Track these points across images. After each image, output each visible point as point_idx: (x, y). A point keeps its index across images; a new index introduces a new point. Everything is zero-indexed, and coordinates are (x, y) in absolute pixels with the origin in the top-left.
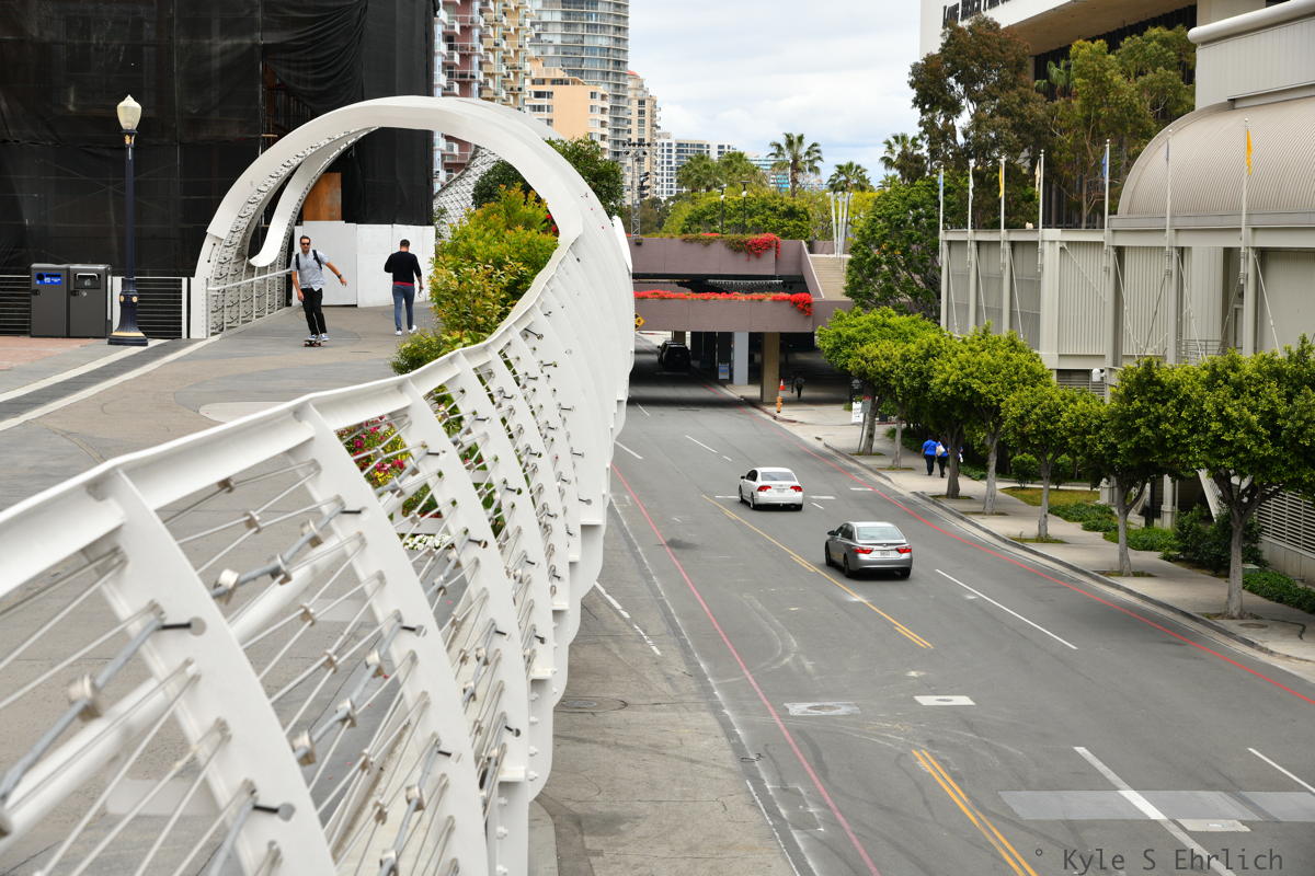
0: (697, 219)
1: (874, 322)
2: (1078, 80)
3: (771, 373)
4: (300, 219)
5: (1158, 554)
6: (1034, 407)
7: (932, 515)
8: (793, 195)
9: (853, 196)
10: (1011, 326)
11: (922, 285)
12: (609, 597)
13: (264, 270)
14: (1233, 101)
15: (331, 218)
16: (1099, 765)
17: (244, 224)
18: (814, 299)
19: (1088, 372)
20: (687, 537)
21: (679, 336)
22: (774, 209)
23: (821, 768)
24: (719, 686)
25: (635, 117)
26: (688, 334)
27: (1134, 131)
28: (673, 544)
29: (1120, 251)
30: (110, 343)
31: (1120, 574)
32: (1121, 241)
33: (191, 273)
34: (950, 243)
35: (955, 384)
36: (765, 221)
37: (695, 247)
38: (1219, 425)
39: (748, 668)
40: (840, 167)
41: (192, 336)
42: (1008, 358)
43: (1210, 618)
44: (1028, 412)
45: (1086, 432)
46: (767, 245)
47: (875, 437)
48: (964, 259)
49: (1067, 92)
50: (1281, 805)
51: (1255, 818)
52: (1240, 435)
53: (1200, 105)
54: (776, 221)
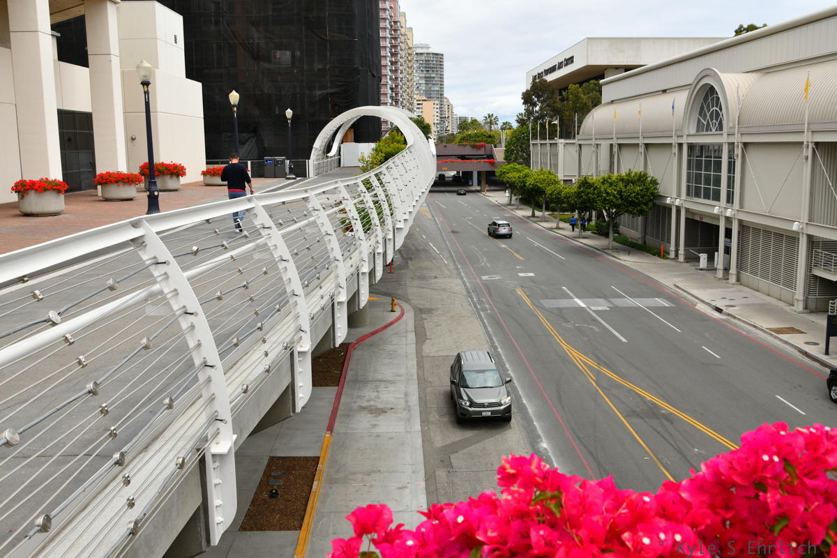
0: (463, 139)
1: (511, 167)
2: (571, 96)
3: (483, 182)
4: (342, 143)
5: (590, 232)
6: (555, 191)
7: (527, 222)
8: (491, 131)
9: (508, 131)
10: (550, 168)
11: (526, 156)
12: (433, 247)
13: (331, 157)
14: (613, 101)
15: (351, 142)
16: (569, 292)
17: (324, 144)
18: (495, 161)
19: (571, 180)
20: (456, 230)
21: (458, 172)
22: (485, 136)
23: (490, 294)
24: (463, 272)
25: (447, 110)
26: (461, 172)
27: (585, 110)
28: (453, 232)
29: (580, 145)
30: (286, 179)
31: (579, 238)
32: (580, 142)
33: (309, 159)
34: (533, 144)
35: (533, 184)
36: (482, 139)
37: (462, 147)
38: (605, 195)
39: (472, 266)
40: (504, 123)
41: (309, 176)
42: (548, 177)
43: (603, 250)
44: (553, 192)
45: (569, 197)
46: (482, 146)
47: (512, 200)
48: (537, 149)
49: (567, 99)
50: (619, 302)
51: (611, 306)
52: (611, 197)
53: (603, 103)
54: (485, 139)
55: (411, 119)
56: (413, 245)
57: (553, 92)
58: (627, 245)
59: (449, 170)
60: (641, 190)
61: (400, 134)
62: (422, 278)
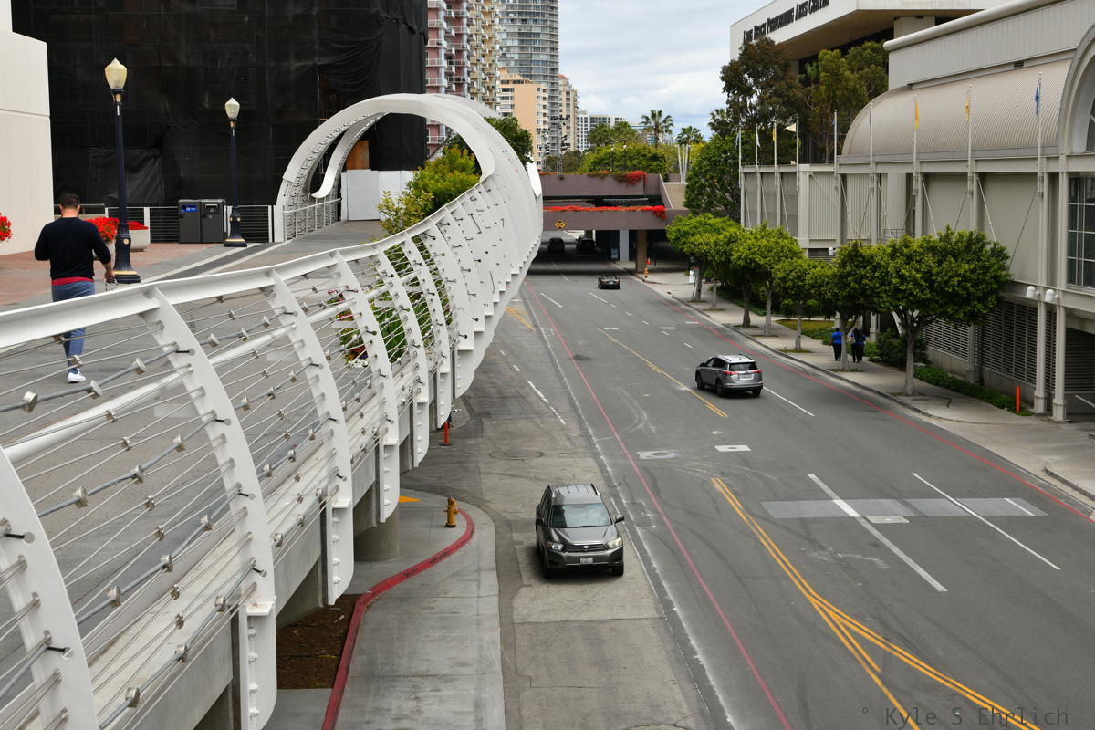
0: (598, 163)
1: (700, 222)
2: (823, 74)
3: (641, 255)
4: (344, 168)
6: (791, 271)
7: (733, 338)
8: (656, 147)
9: (693, 148)
10: (782, 224)
11: (730, 199)
12: (537, 391)
13: (321, 200)
14: (911, 85)
15: (363, 168)
16: (822, 485)
17: (306, 173)
18: (666, 209)
19: (827, 249)
20: (585, 353)
21: (589, 233)
22: (644, 156)
23: (657, 491)
24: (599, 443)
25: (564, 102)
26: (594, 232)
27: (853, 103)
28: (578, 358)
29: (844, 177)
30: (225, 246)
31: (843, 370)
32: (844, 171)
33: (274, 203)
34: (745, 174)
35: (746, 258)
36: (639, 163)
37: (596, 179)
38: (897, 280)
39: (618, 431)
40: (684, 129)
41: (276, 241)
42: (777, 243)
43: (895, 396)
44: (788, 275)
45: (821, 286)
46: (639, 178)
47: (702, 291)
48: (753, 183)
49: (816, 81)
50: (928, 507)
51: (912, 514)
52: (910, 286)
53: (890, 88)
54: (644, 163)
55: (489, 120)
56: (494, 385)
57: (786, 67)
58: (943, 386)
59: (567, 228)
60: (972, 271)
61: (466, 152)
62: (513, 455)
